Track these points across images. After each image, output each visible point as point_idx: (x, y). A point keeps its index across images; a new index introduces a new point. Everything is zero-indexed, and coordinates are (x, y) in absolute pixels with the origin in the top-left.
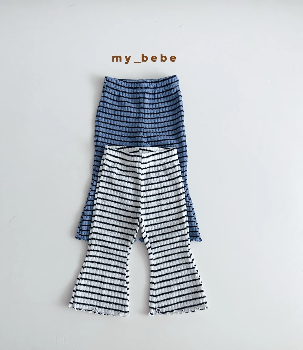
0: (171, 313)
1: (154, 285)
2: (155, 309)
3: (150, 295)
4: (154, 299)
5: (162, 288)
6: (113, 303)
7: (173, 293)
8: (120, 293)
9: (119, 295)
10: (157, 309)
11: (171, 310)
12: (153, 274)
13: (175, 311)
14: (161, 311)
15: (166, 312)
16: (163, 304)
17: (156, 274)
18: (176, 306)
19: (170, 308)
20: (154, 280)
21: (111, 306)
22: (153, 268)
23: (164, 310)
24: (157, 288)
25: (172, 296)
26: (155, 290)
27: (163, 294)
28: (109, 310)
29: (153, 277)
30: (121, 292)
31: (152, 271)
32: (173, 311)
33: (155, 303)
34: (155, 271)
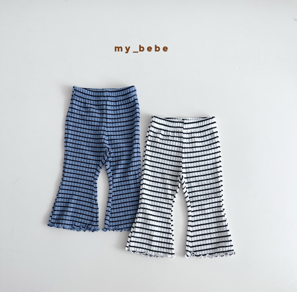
0: (204, 256)
1: (190, 232)
2: (190, 252)
3: (187, 241)
4: (190, 244)
5: (197, 236)
6: (161, 247)
7: (206, 240)
8: (166, 239)
9: (166, 240)
10: (192, 252)
11: (204, 254)
12: (190, 224)
13: (207, 255)
14: (195, 254)
15: (200, 255)
16: (197, 249)
17: (193, 224)
18: (209, 252)
19: (203, 253)
20: (191, 229)
21: (160, 249)
22: (190, 219)
23: (198, 253)
24: (193, 235)
25: (206, 243)
26: (192, 237)
27: (197, 241)
28: (158, 253)
29: (190, 226)
30: (168, 238)
31: (189, 221)
32: (206, 255)
33: (191, 247)
34: (193, 221)
